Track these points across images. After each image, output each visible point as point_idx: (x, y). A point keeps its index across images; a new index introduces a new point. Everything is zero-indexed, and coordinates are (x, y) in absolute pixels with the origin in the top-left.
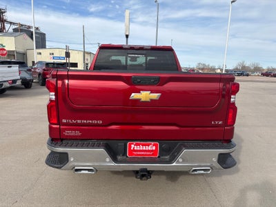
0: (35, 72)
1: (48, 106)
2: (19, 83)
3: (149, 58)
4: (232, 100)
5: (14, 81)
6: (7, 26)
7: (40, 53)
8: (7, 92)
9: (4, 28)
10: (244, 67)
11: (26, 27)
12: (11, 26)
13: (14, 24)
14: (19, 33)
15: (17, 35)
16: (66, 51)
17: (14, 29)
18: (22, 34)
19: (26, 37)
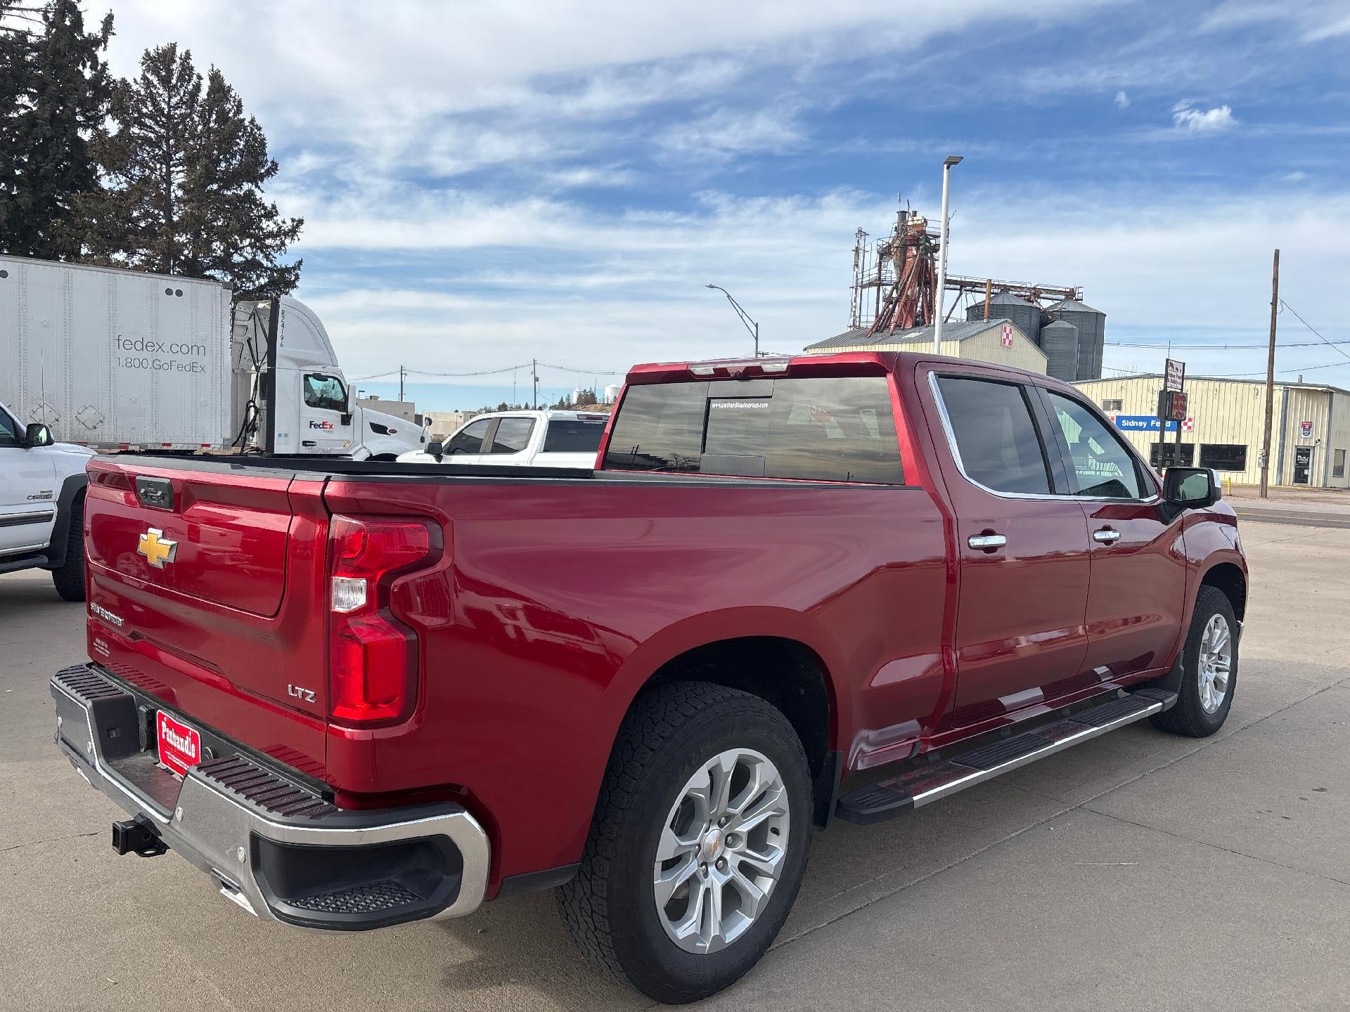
9: (932, 310)
11: (1022, 296)
12: (963, 296)
13: (973, 287)
14: (985, 321)
15: (975, 332)
16: (1166, 387)
17: (970, 307)
18: (995, 326)
19: (1008, 337)
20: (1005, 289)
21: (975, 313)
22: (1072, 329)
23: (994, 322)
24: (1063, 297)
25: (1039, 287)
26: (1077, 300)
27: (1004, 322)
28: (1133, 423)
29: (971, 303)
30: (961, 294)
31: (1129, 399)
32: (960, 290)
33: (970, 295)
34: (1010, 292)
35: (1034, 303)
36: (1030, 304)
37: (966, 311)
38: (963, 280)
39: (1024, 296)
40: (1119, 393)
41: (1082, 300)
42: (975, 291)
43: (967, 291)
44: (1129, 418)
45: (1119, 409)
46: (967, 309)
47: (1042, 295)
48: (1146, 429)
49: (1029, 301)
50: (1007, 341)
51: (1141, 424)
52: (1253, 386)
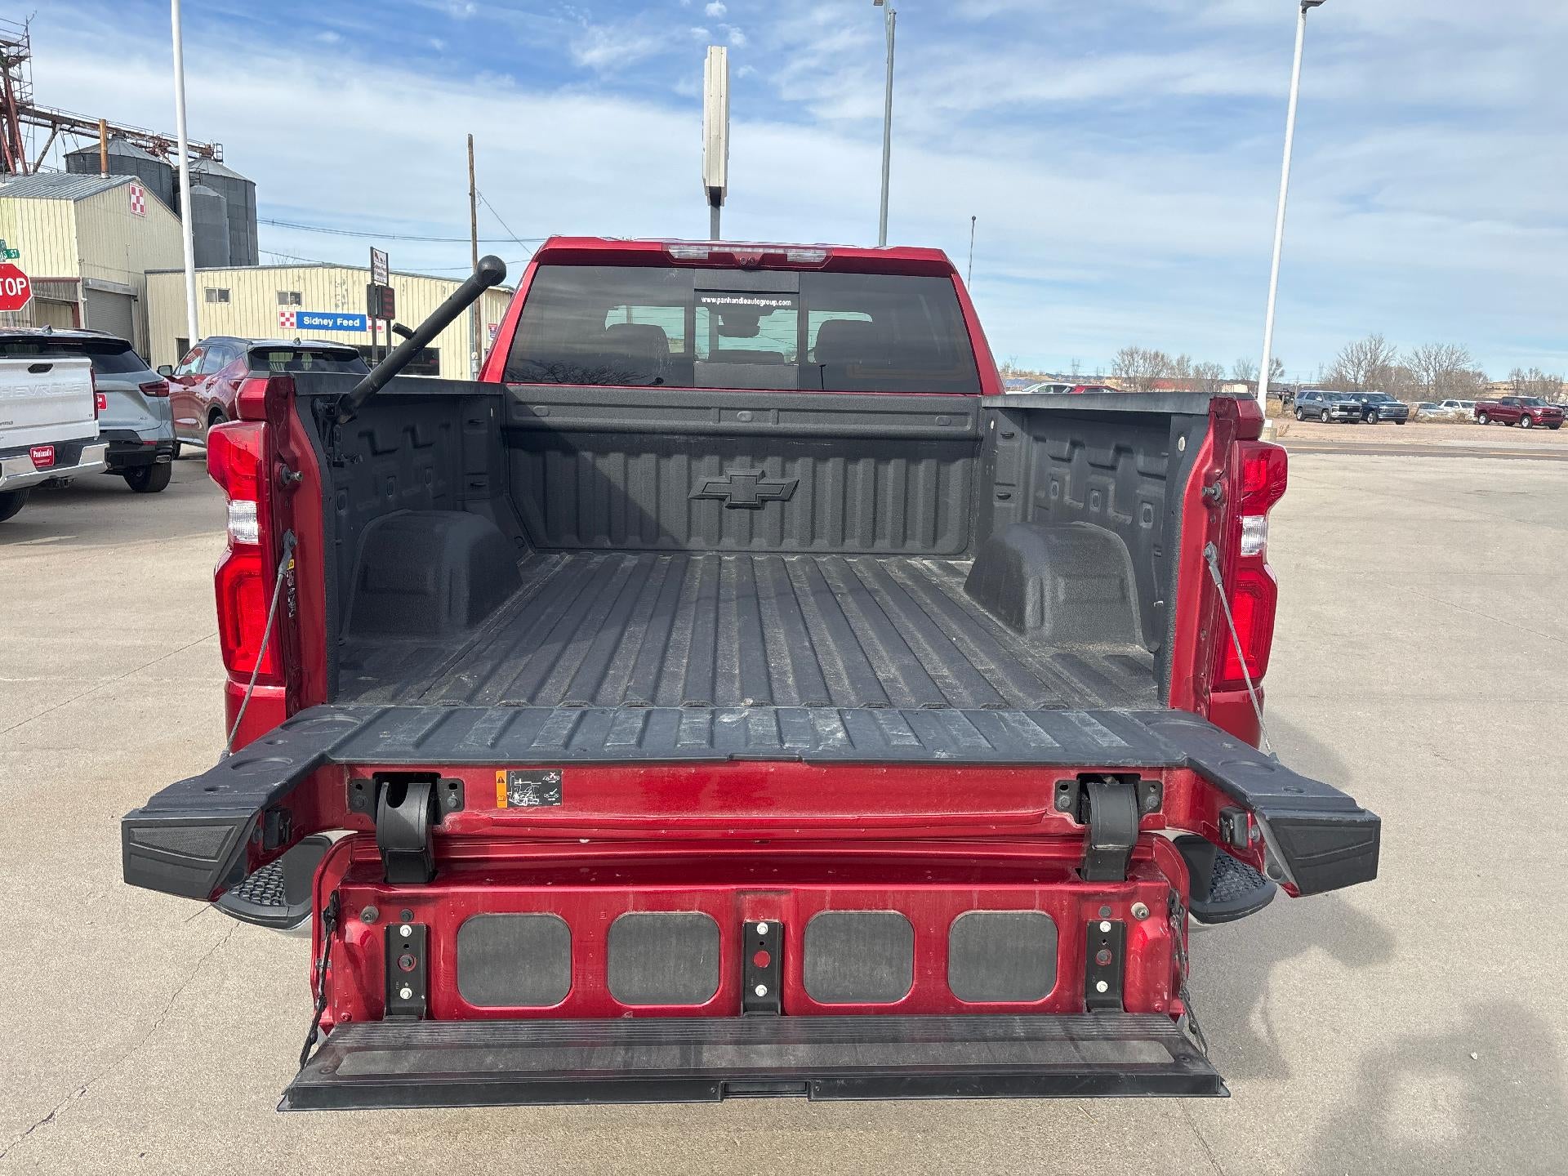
0: (189, 399)
1: (219, 578)
2: (93, 459)
3: (817, 319)
4: (1248, 542)
5: (66, 452)
6: (33, 137)
7: (224, 295)
8: (27, 514)
9: (16, 151)
10: (1379, 373)
11: (141, 146)
12: (58, 136)
13: (72, 127)
14: (103, 175)
15: (93, 190)
16: (373, 280)
17: (71, 154)
18: (120, 185)
19: (138, 201)
20: (119, 134)
21: (81, 162)
22: (218, 197)
23: (117, 179)
24: (197, 155)
25: (164, 138)
26: (216, 160)
27: (130, 180)
28: (317, 321)
29: (72, 149)
30: (54, 134)
31: (308, 292)
32: (53, 127)
33: (68, 137)
34: (128, 140)
35: (161, 158)
36: (153, 158)
37: (64, 160)
38: (54, 113)
39: (146, 147)
40: (296, 284)
41: (222, 161)
42: (74, 132)
43: (63, 130)
44: (312, 315)
45: (299, 302)
46: (66, 156)
47: (169, 149)
48: (332, 329)
49: (153, 153)
50: (138, 206)
51: (325, 322)
52: (439, 283)
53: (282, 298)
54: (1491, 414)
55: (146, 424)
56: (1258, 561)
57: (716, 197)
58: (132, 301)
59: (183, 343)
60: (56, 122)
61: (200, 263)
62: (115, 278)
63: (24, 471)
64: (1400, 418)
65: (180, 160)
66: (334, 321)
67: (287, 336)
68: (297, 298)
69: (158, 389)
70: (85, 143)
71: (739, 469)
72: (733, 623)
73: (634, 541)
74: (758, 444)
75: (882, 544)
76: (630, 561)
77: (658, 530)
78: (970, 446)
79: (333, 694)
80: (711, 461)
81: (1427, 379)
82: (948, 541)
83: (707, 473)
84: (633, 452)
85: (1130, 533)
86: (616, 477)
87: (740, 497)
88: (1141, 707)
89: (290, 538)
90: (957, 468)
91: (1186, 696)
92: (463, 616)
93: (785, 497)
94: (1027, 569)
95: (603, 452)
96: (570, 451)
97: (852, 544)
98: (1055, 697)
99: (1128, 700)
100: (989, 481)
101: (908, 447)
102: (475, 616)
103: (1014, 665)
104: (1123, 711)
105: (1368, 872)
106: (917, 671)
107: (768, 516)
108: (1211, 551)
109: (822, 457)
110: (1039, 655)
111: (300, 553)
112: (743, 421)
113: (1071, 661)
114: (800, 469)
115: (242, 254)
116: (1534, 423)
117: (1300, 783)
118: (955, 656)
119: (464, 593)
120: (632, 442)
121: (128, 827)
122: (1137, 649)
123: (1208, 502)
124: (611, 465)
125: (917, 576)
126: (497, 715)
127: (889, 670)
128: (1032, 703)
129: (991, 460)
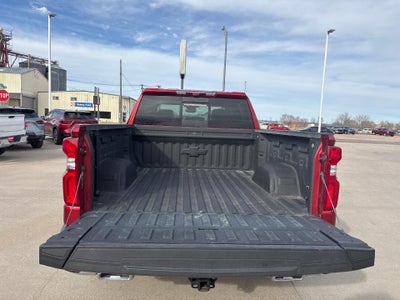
0: (48, 124)
1: (64, 178)
2: (24, 140)
3: (213, 108)
4: (332, 171)
5: (17, 138)
6: (11, 58)
7: (57, 98)
8: (6, 153)
9: (7, 61)
10: (347, 121)
11: (38, 61)
12: (17, 58)
13: (21, 56)
14: (28, 68)
15: (25, 71)
16: (95, 95)
17: (21, 63)
18: (32, 70)
19: (37, 74)
20: (33, 58)
21: (23, 65)
22: (57, 74)
24: (53, 64)
26: (57, 65)
27: (35, 69)
28: (80, 105)
29: (21, 61)
31: (79, 97)
33: (20, 59)
34: (35, 59)
35: (43, 64)
37: (19, 64)
38: (17, 53)
39: (40, 61)
40: (76, 96)
42: (22, 58)
43: (19, 57)
44: (79, 103)
47: (46, 62)
49: (41, 63)
51: (82, 105)
53: (72, 99)
54: (376, 132)
55: (37, 130)
56: (334, 177)
57: (183, 76)
58: (34, 99)
59: (47, 110)
60: (17, 55)
61: (53, 90)
62: (30, 93)
63: (6, 143)
64: (353, 133)
65: (49, 65)
66: (85, 105)
67: (74, 109)
68: (76, 99)
69: (40, 122)
70: (24, 60)
71: (193, 147)
72: (193, 189)
73: (165, 165)
74: (198, 141)
75: (230, 166)
76: (164, 170)
77: (172, 163)
78: (252, 142)
79: (91, 209)
80: (186, 145)
81: (359, 123)
82: (246, 166)
83: (185, 148)
84: (166, 142)
85: (297, 167)
86: (162, 149)
87: (193, 154)
88: (304, 214)
89: (83, 168)
90: (248, 148)
91: (316, 212)
92: (123, 186)
93: (204, 154)
94: (270, 175)
95: (158, 142)
96: (149, 142)
97: (221, 166)
98: (281, 211)
99: (301, 212)
100: (257, 150)
101: (236, 142)
102: (127, 186)
103: (269, 202)
104: (299, 215)
105: (371, 264)
106: (243, 203)
107: (200, 159)
108: (322, 174)
109: (214, 144)
110: (275, 200)
111: (85, 171)
112: (194, 135)
113: (283, 201)
114: (208, 147)
115: (63, 88)
116: (387, 135)
117: (353, 239)
118: (252, 199)
119: (124, 180)
120: (165, 140)
121: (41, 248)
122: (300, 198)
123: (321, 161)
124: (160, 145)
125: (239, 175)
126: (136, 216)
127: (236, 203)
128: (276, 214)
129: (257, 146)
